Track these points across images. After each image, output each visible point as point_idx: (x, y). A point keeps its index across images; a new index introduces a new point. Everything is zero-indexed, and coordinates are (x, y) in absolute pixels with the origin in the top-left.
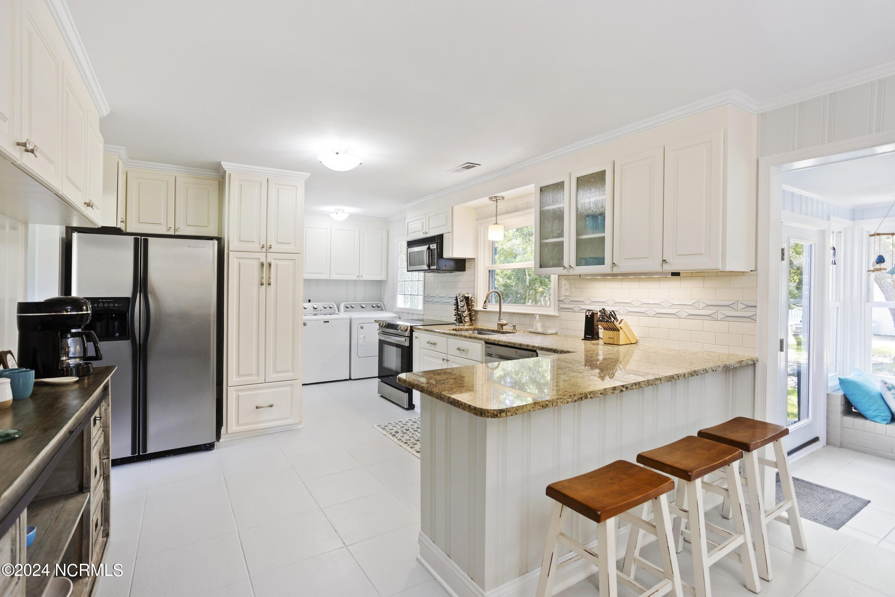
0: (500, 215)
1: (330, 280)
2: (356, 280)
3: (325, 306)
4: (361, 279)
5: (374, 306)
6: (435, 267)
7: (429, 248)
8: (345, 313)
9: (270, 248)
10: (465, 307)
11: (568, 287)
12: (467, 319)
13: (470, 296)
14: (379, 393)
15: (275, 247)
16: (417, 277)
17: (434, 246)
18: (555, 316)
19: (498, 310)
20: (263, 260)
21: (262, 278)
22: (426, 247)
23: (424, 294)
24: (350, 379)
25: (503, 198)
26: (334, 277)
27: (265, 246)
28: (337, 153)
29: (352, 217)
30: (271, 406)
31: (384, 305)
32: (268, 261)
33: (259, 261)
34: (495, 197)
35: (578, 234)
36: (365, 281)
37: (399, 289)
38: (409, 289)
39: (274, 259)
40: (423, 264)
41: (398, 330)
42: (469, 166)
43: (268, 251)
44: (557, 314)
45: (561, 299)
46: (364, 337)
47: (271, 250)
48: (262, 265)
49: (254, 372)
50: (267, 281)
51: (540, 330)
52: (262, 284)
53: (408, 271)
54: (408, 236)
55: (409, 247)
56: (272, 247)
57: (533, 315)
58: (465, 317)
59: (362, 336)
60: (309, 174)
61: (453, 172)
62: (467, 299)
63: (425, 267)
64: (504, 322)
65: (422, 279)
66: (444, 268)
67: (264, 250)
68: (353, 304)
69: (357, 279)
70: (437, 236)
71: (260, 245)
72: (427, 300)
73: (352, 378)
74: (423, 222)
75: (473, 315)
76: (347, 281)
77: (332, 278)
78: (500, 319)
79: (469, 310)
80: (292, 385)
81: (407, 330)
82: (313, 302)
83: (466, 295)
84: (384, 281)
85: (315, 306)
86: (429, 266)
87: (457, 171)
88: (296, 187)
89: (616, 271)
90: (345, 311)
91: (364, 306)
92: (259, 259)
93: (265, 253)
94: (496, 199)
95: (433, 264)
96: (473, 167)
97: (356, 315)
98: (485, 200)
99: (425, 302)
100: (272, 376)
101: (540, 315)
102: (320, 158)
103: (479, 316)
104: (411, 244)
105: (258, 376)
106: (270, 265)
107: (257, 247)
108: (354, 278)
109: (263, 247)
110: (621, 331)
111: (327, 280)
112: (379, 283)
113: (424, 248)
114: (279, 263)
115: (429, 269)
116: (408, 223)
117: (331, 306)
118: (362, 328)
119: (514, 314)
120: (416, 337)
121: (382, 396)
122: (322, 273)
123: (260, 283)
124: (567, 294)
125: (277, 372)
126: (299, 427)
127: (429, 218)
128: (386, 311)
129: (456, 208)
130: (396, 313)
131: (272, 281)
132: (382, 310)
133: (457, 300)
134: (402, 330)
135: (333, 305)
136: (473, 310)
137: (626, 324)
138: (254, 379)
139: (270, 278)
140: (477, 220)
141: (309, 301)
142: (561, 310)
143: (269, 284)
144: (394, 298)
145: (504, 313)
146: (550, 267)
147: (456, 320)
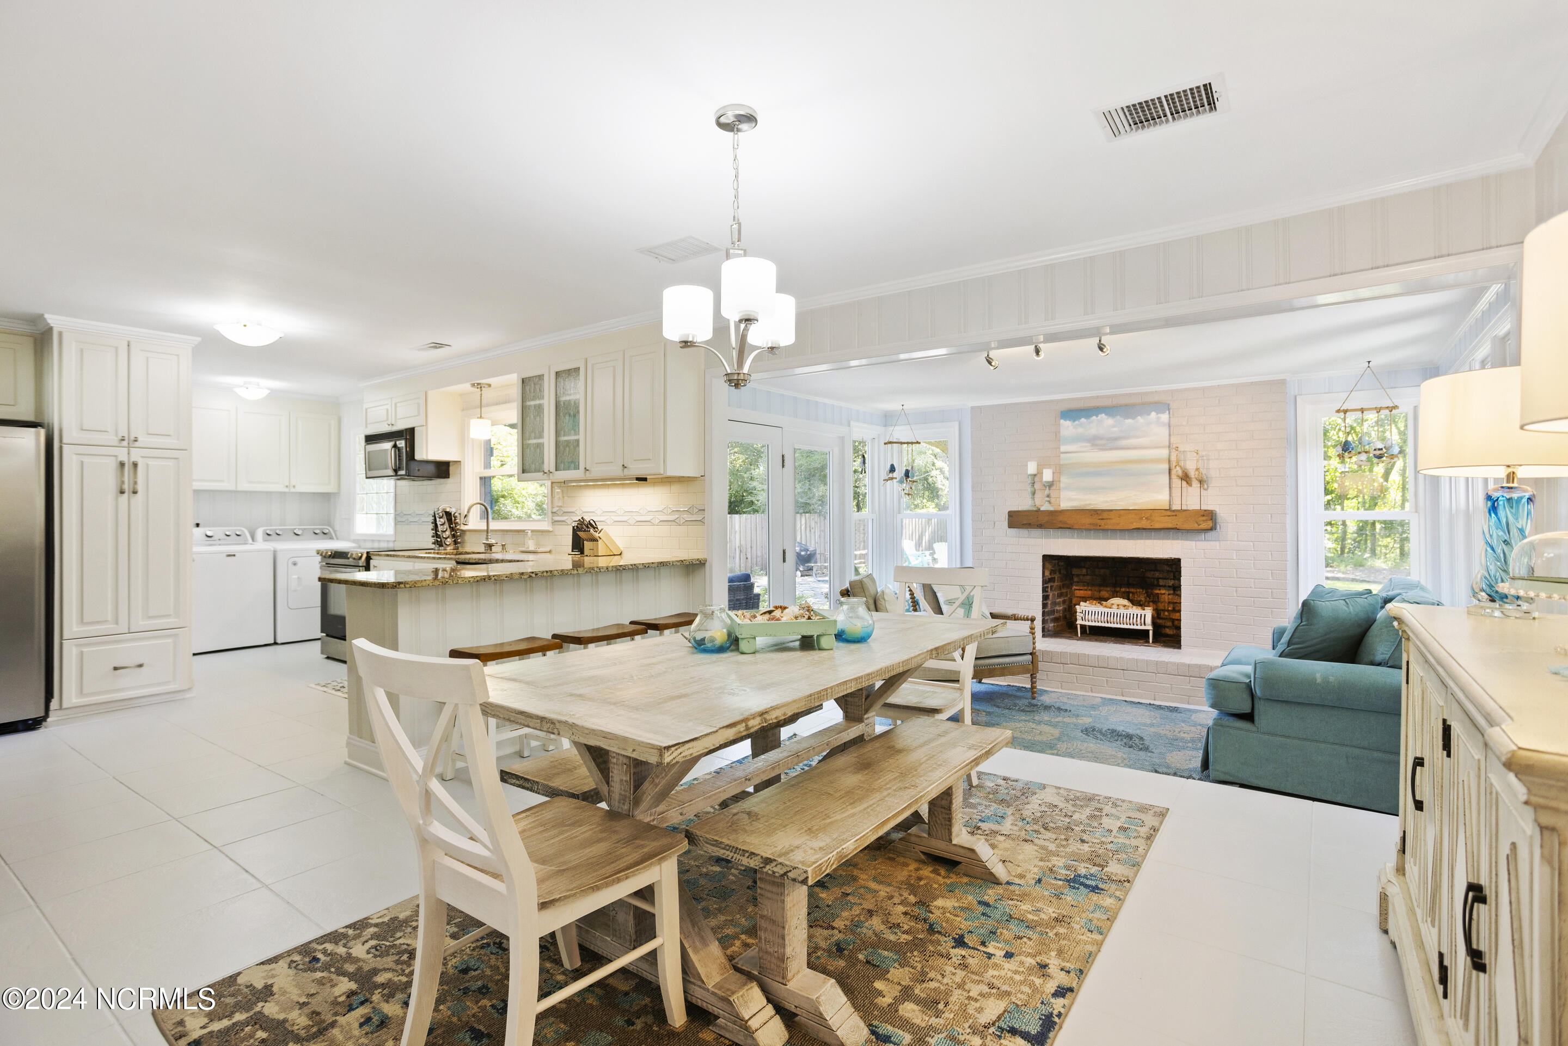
0: (488, 405)
1: (236, 492)
2: (285, 493)
3: (228, 533)
4: (292, 490)
5: (316, 532)
6: (403, 472)
7: (395, 446)
8: (266, 543)
9: (136, 441)
10: (446, 526)
11: (560, 496)
12: (449, 541)
13: (453, 511)
14: (322, 653)
15: (143, 440)
16: (385, 488)
17: (401, 444)
18: (548, 531)
19: (486, 528)
20: (124, 458)
21: (123, 482)
22: (391, 444)
23: (395, 511)
24: (275, 643)
25: (489, 385)
26: (244, 486)
27: (126, 438)
28: (245, 326)
29: (274, 395)
30: (141, 666)
31: (335, 531)
32: (133, 459)
33: (117, 459)
34: (478, 384)
35: (557, 434)
36: (301, 494)
37: (358, 506)
38: (375, 506)
39: (142, 457)
40: (386, 468)
41: (348, 558)
42: (438, 346)
43: (131, 445)
44: (550, 529)
45: (555, 510)
46: (298, 578)
47: (137, 444)
48: (122, 465)
49: (110, 617)
50: (131, 487)
51: (532, 548)
52: (122, 492)
53: (367, 478)
54: (366, 427)
55: (368, 444)
56: (140, 439)
57: (524, 531)
58: (446, 538)
59: (295, 577)
60: (200, 339)
61: (419, 350)
62: (448, 514)
63: (391, 472)
64: (492, 541)
65: (392, 490)
66: (417, 473)
67: (125, 443)
68: (280, 530)
69: (286, 490)
70: (406, 430)
71: (117, 435)
72: (400, 519)
73: (279, 641)
74: (387, 410)
75: (457, 536)
76: (269, 494)
77: (239, 489)
78: (487, 539)
79: (452, 529)
80: (175, 635)
81: (361, 557)
82: (204, 526)
83: (448, 510)
84: (334, 494)
85: (209, 533)
86: (396, 471)
87: (423, 349)
88: (178, 356)
89: (588, 476)
90: (265, 540)
91: (299, 533)
92: (116, 456)
93: (126, 449)
94: (480, 386)
95: (400, 468)
96: (440, 347)
97: (285, 546)
98: (466, 387)
99: (397, 523)
100: (141, 623)
101: (532, 531)
102: (218, 327)
103: (468, 537)
104: (370, 439)
105: (117, 623)
106: (135, 465)
107: (114, 440)
108: (281, 488)
109: (123, 440)
110: (600, 542)
111: (231, 491)
112: (326, 497)
113: (387, 446)
114: (151, 462)
115: (396, 475)
116: (366, 409)
117: (238, 533)
118: (295, 564)
119: (507, 531)
120: (375, 567)
121: (328, 658)
122: (222, 481)
123: (119, 489)
124: (560, 504)
125: (150, 618)
126: (188, 695)
127: (396, 404)
128: (337, 539)
129: (430, 393)
130: (354, 541)
131: (140, 487)
132: (331, 538)
133: (434, 516)
134: (354, 559)
135: (243, 531)
136: (458, 529)
137: (607, 535)
138: (109, 627)
139: (135, 483)
140: (463, 410)
141: (198, 525)
142: (556, 523)
143: (135, 492)
144: (350, 520)
145: (492, 531)
146: (532, 472)
147: (434, 543)
